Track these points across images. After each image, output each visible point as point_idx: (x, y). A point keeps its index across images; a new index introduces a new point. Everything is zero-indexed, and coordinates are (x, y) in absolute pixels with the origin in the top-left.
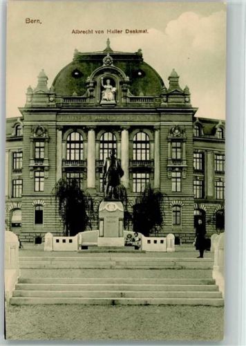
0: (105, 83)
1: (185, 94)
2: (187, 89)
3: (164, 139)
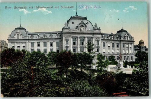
3: (95, 40)
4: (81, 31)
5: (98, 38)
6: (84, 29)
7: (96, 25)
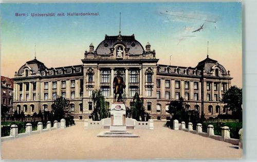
0: (119, 49)
1: (154, 53)
2: (154, 51)
3: (144, 74)
4: (118, 57)
5: (151, 69)
6: (122, 53)
7: (148, 46)
